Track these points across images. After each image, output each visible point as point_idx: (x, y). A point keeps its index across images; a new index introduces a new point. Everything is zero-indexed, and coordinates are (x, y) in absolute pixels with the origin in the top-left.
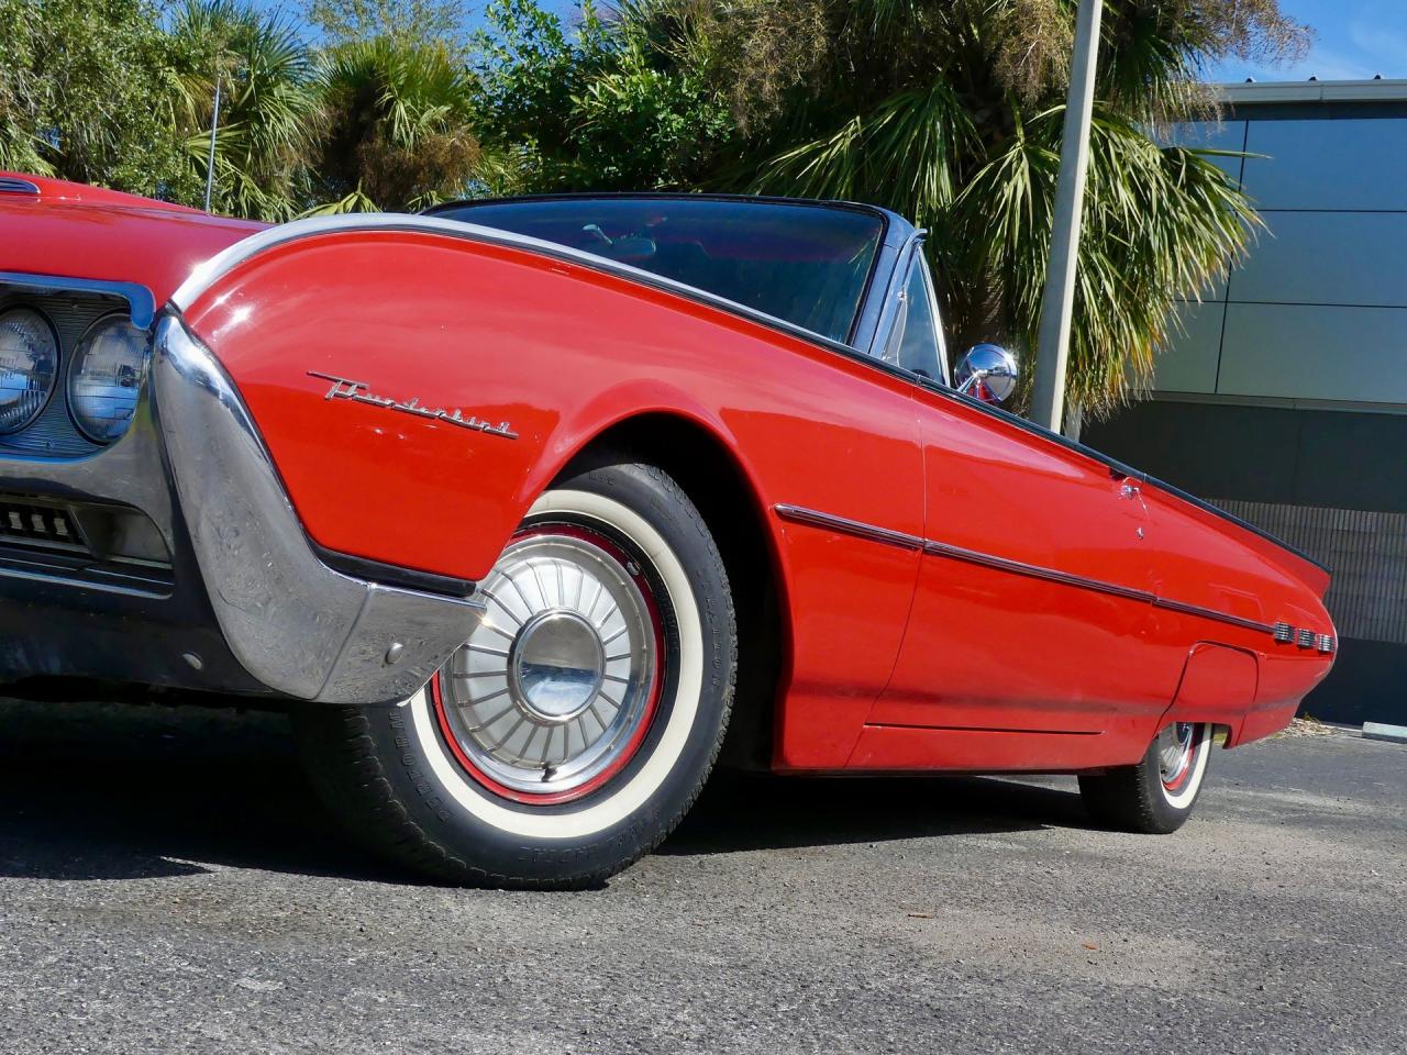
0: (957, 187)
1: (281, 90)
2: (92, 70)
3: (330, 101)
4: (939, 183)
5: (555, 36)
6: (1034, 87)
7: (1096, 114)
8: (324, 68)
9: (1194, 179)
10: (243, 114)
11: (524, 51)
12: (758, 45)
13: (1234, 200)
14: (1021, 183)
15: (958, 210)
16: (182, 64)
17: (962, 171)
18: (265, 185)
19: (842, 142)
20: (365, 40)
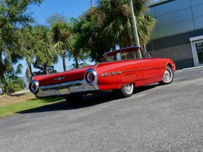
0: (124, 27)
1: (48, 33)
2: (29, 38)
3: (53, 32)
4: (122, 27)
5: (77, 21)
6: (128, 15)
7: (135, 15)
8: (51, 28)
9: (148, 18)
10: (44, 37)
11: (74, 23)
12: (99, 19)
13: (153, 19)
14: (130, 24)
15: (124, 30)
16: (38, 35)
17: (123, 25)
18: (49, 44)
19: (110, 26)
20: (55, 23)
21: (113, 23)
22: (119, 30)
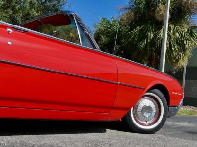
9: (192, 32)
11: (105, 24)
21: (142, 27)
22: (147, 38)
